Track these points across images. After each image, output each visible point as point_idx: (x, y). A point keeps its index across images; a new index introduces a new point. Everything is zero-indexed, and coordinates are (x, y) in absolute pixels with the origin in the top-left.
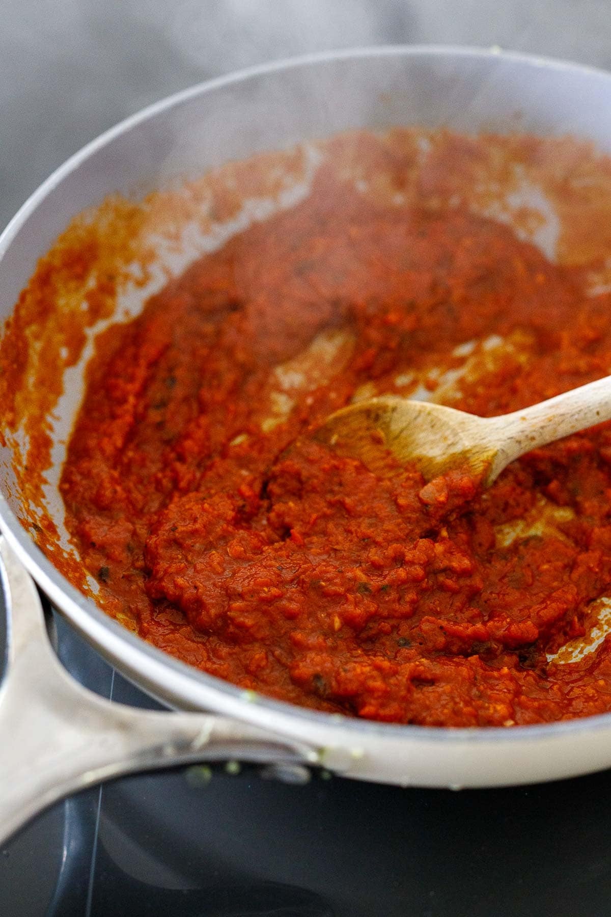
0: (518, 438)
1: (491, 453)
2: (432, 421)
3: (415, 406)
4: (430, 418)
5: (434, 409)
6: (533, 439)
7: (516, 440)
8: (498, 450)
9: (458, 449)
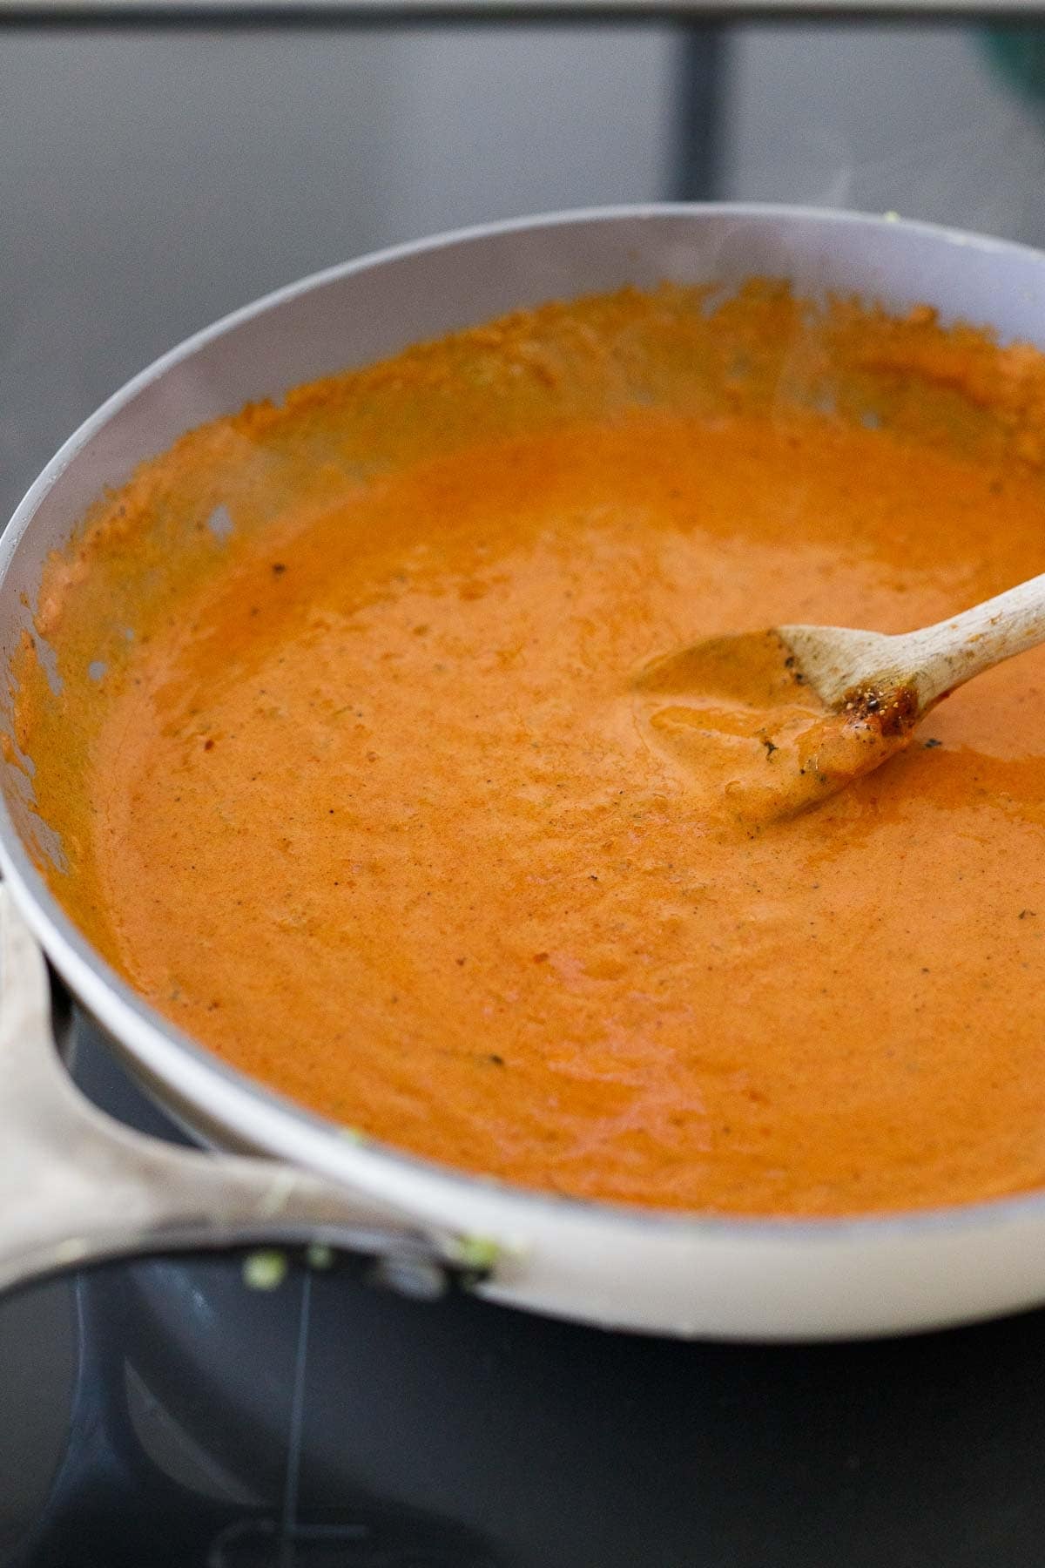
0: (948, 655)
1: (906, 678)
2: (815, 648)
3: (788, 632)
4: (810, 645)
5: (815, 633)
6: (970, 654)
7: (945, 656)
8: (917, 673)
9: (854, 681)
